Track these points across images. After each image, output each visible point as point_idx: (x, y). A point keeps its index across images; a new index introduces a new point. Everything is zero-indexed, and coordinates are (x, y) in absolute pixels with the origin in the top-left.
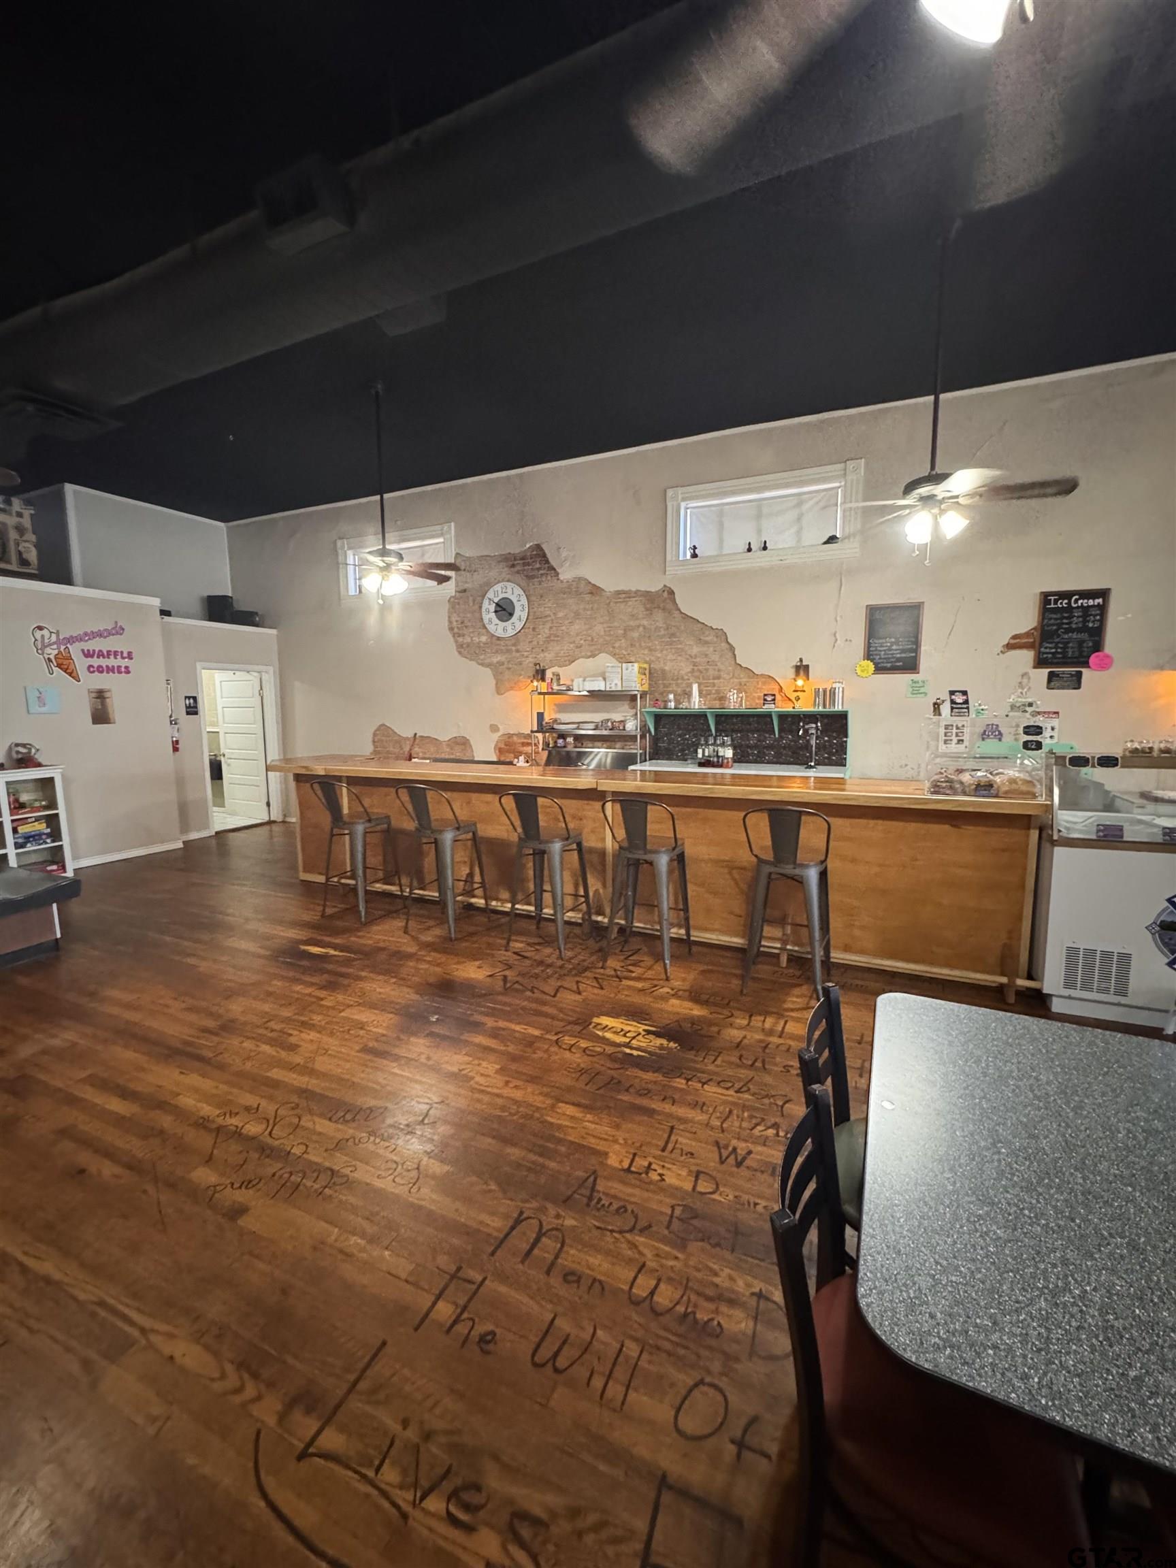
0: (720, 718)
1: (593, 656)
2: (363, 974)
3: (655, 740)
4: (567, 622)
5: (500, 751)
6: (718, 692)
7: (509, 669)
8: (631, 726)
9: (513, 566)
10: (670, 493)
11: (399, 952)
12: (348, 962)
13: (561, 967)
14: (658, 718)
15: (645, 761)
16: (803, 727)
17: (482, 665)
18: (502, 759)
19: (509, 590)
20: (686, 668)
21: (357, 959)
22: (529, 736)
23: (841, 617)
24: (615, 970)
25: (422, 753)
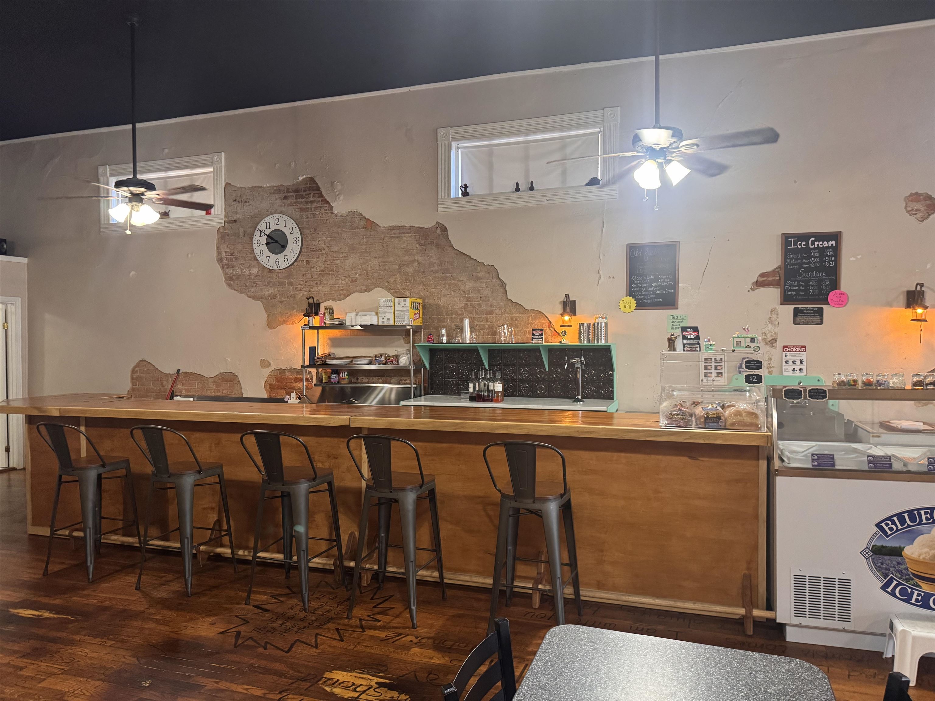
0: (494, 353)
1: (368, 290)
2: (77, 638)
3: (431, 375)
4: (341, 256)
5: (271, 387)
6: (491, 327)
7: (281, 302)
8: (404, 360)
9: (286, 198)
10: (441, 132)
11: (124, 611)
12: (61, 625)
14: (433, 352)
15: (421, 396)
16: (568, 360)
17: (253, 298)
18: (273, 395)
19: (282, 223)
20: (459, 303)
21: (72, 622)
22: (299, 372)
23: (604, 255)
24: (361, 620)
25: (186, 390)
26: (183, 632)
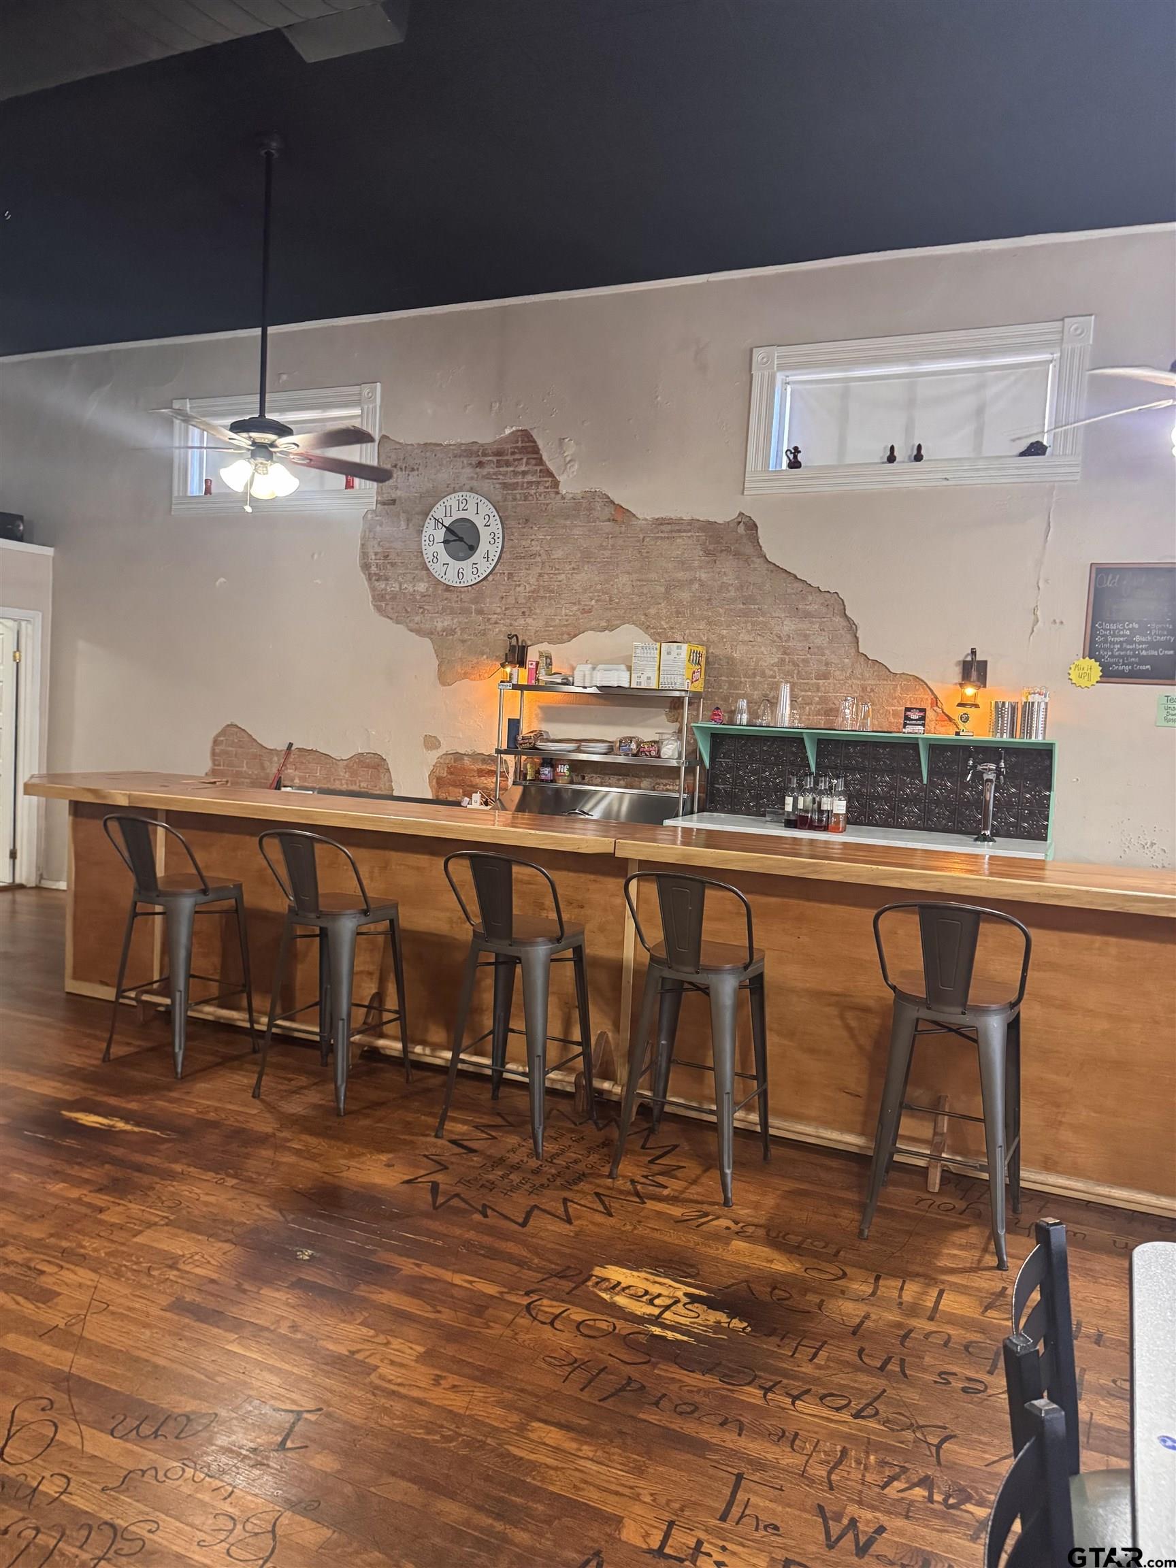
0: (824, 744)
1: (611, 628)
2: (178, 1168)
3: (711, 777)
4: (568, 567)
5: (440, 783)
6: (824, 700)
7: (464, 641)
8: (671, 752)
9: (480, 464)
10: (759, 355)
11: (244, 1130)
12: (148, 1146)
13: (536, 1172)
14: (717, 739)
15: (692, 812)
16: (974, 767)
17: (418, 632)
18: (442, 796)
19: (472, 507)
20: (769, 658)
21: (164, 1141)
22: (490, 759)
23: (1046, 581)
24: (633, 1181)
25: (300, 778)
26: (344, 1174)
